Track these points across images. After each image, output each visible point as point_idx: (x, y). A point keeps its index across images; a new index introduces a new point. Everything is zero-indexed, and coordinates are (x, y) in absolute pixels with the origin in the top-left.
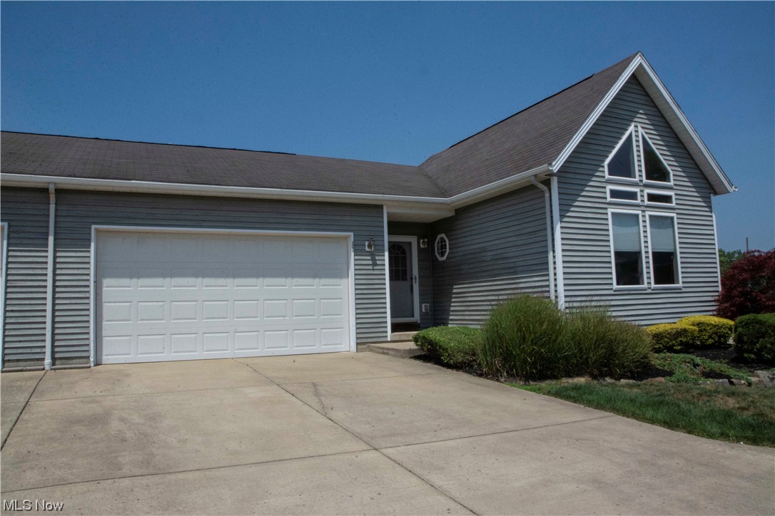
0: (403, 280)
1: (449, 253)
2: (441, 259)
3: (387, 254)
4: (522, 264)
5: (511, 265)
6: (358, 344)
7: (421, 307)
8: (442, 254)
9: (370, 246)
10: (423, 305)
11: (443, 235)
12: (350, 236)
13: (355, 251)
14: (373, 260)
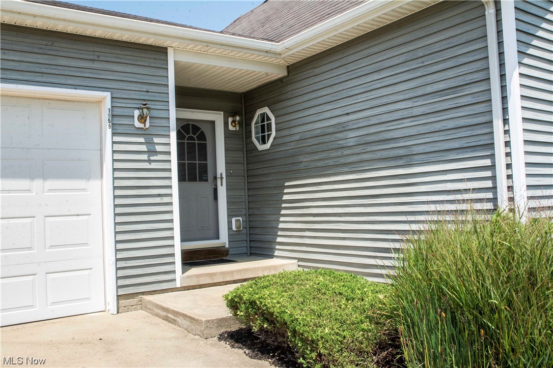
0: (201, 180)
1: (275, 138)
2: (261, 147)
3: (173, 135)
4: (421, 149)
5: (402, 152)
6: (119, 297)
7: (230, 223)
8: (264, 141)
9: (142, 118)
10: (234, 220)
11: (266, 110)
12: (105, 98)
13: (113, 126)
14: (149, 143)
